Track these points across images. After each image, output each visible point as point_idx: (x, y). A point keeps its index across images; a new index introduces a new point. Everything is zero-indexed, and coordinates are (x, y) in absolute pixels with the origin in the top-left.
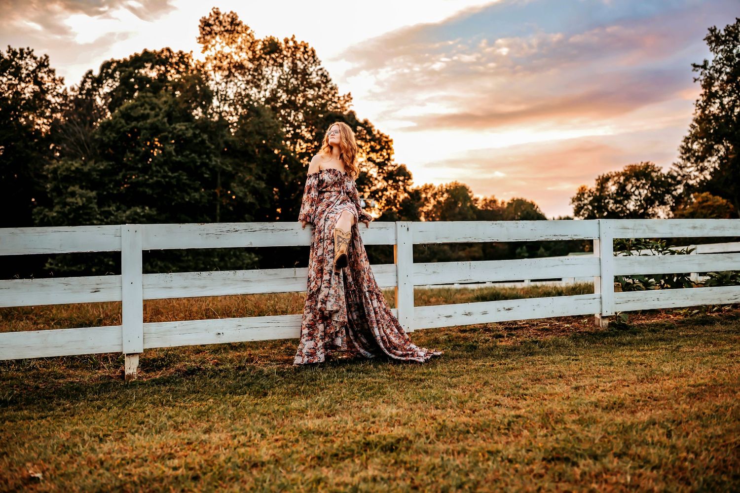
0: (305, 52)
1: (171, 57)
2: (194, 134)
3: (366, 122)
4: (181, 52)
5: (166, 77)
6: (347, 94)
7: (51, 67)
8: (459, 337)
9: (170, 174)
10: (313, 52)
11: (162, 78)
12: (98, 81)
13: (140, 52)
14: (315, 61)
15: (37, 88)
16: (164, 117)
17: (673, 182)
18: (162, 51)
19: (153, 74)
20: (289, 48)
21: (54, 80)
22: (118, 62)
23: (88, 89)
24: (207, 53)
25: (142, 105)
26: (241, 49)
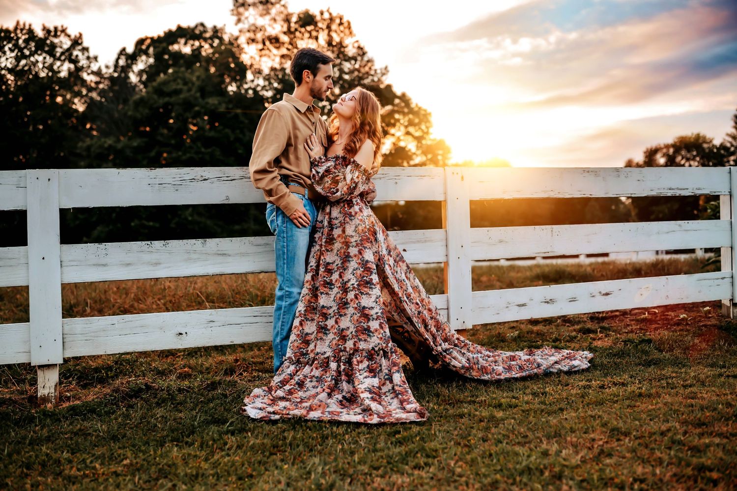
0: (341, 24)
1: (205, 32)
2: (227, 108)
3: (404, 95)
4: (215, 27)
5: (200, 53)
6: (384, 66)
7: (85, 44)
8: (532, 332)
9: (203, 150)
10: (349, 23)
11: (196, 53)
12: (132, 58)
13: (174, 28)
14: (351, 33)
15: (72, 66)
16: (196, 92)
17: (725, 154)
18: (196, 26)
19: (187, 50)
20: (324, 20)
21: (88, 58)
22: (152, 39)
23: (122, 67)
24: (240, 26)
25: (175, 80)
26: (275, 20)
